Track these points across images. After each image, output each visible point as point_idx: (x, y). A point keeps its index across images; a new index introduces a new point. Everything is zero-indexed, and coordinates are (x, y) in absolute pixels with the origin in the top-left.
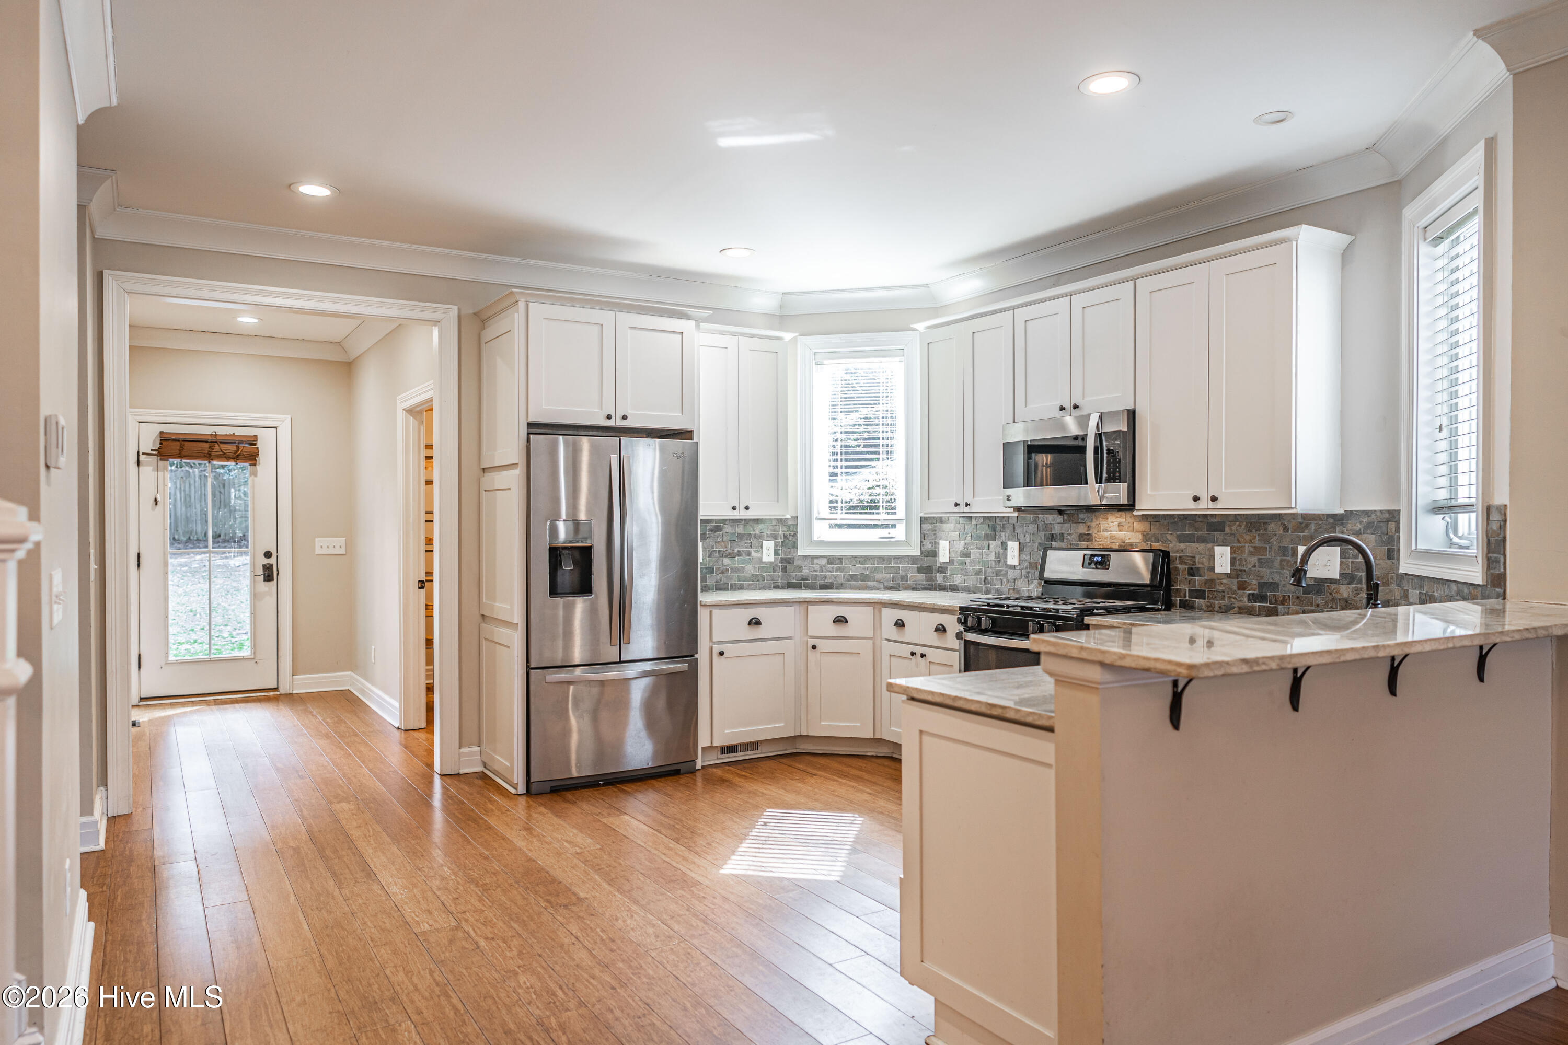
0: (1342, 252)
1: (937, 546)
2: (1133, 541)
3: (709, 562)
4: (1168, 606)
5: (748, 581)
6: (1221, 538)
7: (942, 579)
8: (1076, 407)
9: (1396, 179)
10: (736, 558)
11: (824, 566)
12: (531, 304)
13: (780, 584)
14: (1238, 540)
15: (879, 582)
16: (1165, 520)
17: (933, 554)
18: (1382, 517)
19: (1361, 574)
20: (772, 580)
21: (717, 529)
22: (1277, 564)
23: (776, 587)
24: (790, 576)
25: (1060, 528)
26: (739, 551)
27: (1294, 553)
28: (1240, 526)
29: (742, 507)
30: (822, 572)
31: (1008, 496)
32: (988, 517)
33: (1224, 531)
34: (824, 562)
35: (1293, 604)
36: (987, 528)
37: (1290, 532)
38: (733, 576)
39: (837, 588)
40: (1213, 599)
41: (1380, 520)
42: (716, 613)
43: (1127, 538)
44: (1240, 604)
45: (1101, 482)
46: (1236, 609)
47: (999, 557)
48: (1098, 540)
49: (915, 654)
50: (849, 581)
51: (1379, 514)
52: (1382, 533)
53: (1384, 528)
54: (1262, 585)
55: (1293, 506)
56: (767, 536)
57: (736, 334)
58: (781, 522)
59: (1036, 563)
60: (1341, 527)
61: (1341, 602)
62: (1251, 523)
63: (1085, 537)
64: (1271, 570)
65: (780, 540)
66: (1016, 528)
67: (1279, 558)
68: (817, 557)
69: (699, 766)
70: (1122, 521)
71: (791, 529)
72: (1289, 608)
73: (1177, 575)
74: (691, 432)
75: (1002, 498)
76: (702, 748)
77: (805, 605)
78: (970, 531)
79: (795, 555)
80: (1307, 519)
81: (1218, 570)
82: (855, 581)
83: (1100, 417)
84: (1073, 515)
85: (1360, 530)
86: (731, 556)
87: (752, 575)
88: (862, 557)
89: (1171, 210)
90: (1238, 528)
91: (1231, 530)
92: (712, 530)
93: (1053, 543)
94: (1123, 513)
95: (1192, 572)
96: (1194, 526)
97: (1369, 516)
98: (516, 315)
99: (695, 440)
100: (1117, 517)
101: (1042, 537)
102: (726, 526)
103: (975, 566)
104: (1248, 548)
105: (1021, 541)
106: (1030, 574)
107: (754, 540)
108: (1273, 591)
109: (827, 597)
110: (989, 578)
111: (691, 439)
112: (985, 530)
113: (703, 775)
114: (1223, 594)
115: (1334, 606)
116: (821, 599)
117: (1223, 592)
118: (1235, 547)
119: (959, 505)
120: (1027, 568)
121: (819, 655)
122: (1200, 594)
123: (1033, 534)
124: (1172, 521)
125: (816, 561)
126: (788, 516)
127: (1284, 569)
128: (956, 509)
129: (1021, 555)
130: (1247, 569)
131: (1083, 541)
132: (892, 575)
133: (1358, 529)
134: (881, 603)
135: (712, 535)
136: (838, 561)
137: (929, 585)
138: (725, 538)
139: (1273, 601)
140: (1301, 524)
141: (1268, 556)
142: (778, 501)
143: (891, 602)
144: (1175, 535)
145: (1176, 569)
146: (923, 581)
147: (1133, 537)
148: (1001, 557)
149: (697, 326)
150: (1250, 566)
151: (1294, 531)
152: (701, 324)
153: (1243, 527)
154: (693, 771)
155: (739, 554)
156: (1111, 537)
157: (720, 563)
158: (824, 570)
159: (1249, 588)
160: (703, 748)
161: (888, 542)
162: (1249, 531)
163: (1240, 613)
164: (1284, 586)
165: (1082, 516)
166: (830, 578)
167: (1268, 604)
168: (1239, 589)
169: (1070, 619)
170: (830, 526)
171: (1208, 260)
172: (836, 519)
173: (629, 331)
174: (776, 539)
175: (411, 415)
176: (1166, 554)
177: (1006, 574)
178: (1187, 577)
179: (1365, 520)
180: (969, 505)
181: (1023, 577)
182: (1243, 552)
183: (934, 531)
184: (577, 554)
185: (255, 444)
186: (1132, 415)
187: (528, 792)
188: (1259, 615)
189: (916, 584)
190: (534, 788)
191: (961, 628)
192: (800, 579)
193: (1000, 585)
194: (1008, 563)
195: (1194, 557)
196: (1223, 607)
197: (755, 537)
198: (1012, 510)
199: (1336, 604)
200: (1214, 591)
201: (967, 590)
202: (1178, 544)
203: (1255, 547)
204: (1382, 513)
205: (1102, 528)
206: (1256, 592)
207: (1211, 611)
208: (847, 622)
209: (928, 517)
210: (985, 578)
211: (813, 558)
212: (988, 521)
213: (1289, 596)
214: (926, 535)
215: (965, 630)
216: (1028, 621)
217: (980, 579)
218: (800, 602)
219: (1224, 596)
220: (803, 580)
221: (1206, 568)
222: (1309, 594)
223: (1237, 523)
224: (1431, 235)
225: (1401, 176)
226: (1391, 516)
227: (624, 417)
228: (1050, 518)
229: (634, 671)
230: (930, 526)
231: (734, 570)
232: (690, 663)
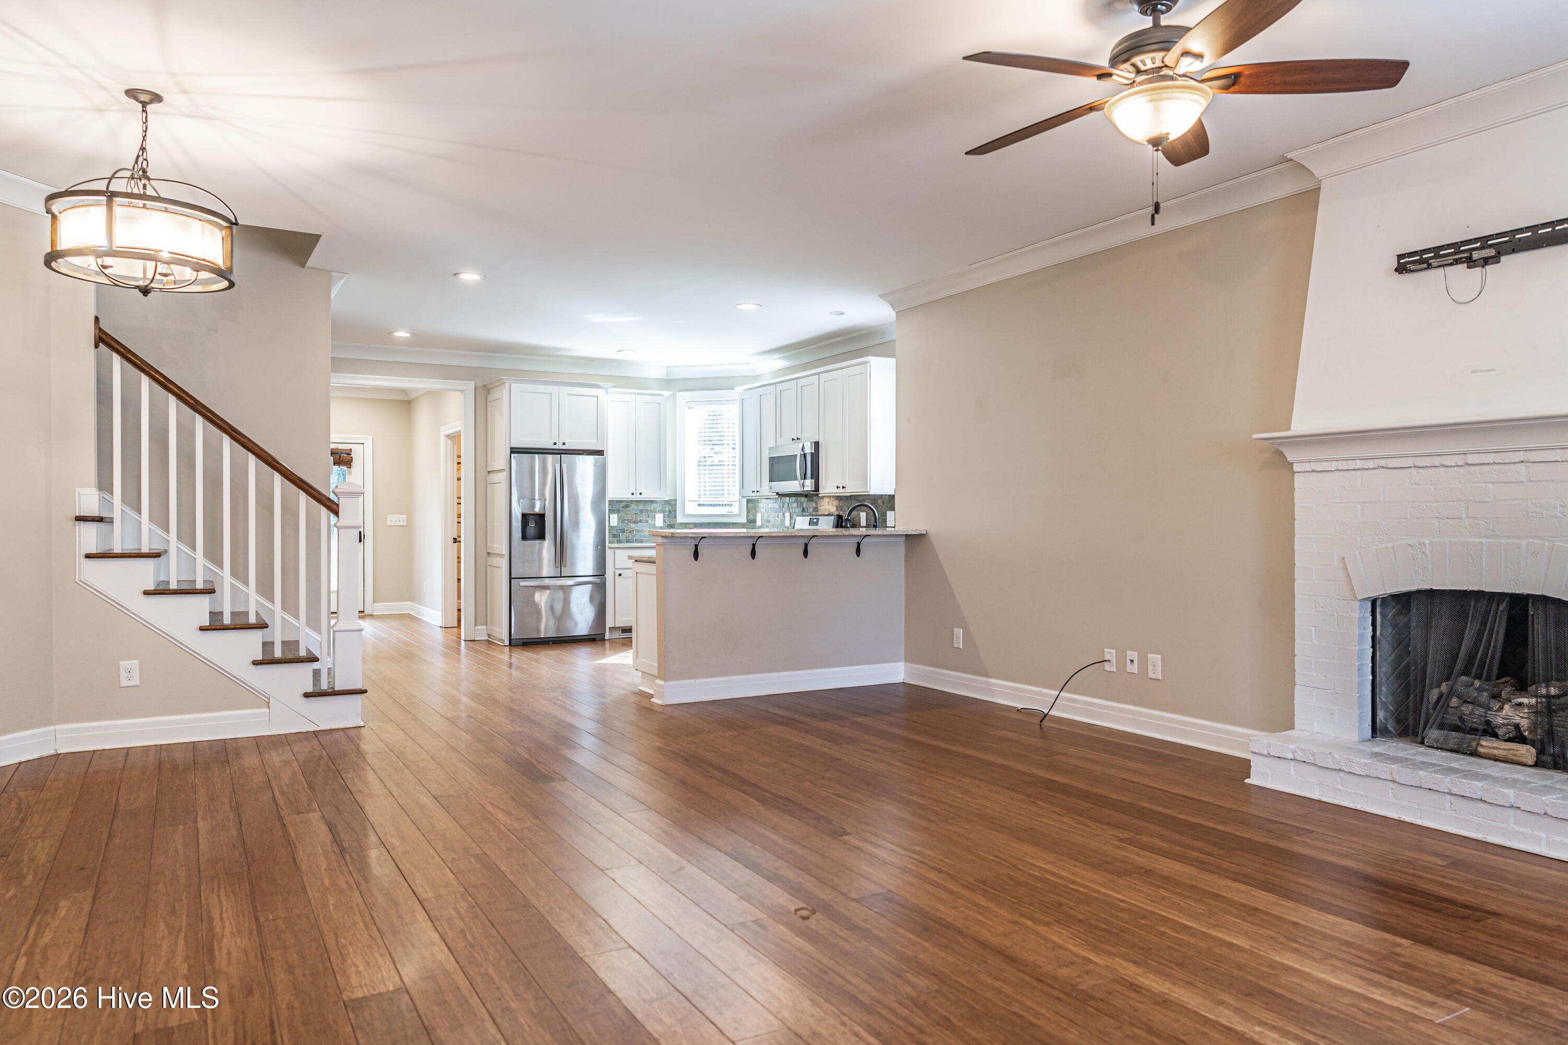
1: (756, 516)
3: (620, 525)
5: (647, 537)
8: (798, 439)
10: (639, 523)
12: (512, 384)
16: (835, 498)
21: (627, 506)
25: (806, 504)
26: (641, 520)
29: (638, 493)
31: (772, 486)
38: (637, 534)
42: (618, 552)
45: (803, 479)
55: (868, 490)
56: (658, 510)
57: (635, 394)
58: (667, 501)
63: (816, 509)
65: (666, 512)
66: (789, 505)
68: (689, 523)
69: (607, 637)
71: (673, 506)
74: (603, 450)
75: (769, 488)
79: (675, 522)
86: (636, 522)
92: (622, 506)
98: (504, 391)
99: (605, 455)
102: (629, 503)
107: (651, 514)
111: (603, 455)
113: (610, 642)
123: (796, 508)
124: (839, 499)
125: (688, 525)
126: (669, 498)
128: (754, 494)
135: (622, 509)
138: (632, 512)
142: (662, 489)
144: (840, 505)
147: (833, 508)
149: (607, 392)
152: (610, 389)
154: (603, 640)
155: (641, 522)
157: (629, 526)
160: (610, 627)
161: (729, 515)
170: (699, 505)
171: (842, 368)
172: (700, 501)
174: (664, 511)
175: (449, 439)
176: (840, 517)
180: (759, 491)
183: (754, 508)
184: (537, 517)
185: (350, 454)
186: (816, 443)
187: (510, 644)
190: (513, 642)
197: (651, 511)
198: (775, 494)
205: (822, 504)
209: (751, 499)
211: (687, 523)
214: (749, 509)
227: (564, 444)
228: (803, 499)
229: (570, 582)
230: (752, 505)
231: (638, 531)
232: (602, 579)
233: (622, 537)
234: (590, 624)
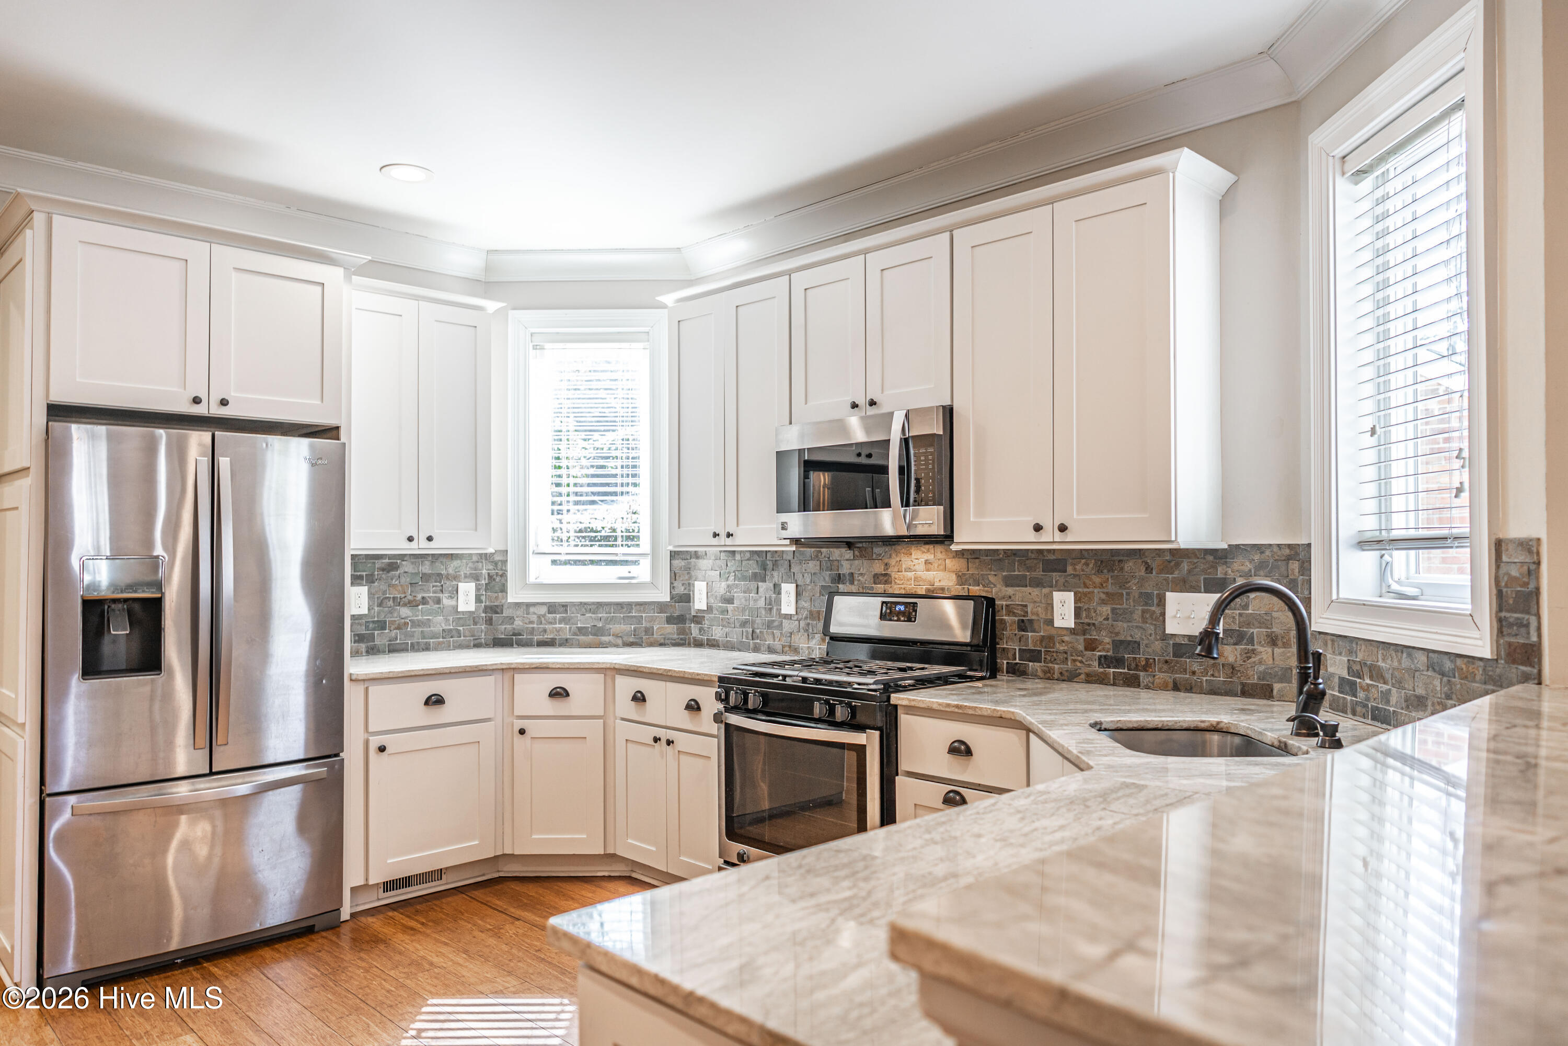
0: (1221, 198)
1: (692, 588)
2: (944, 584)
3: (379, 613)
4: (994, 673)
5: (438, 638)
6: (1062, 580)
7: (698, 632)
8: (872, 403)
9: (1293, 99)
10: (420, 607)
11: (544, 616)
13: (483, 640)
14: (1084, 583)
15: (617, 636)
16: (987, 556)
17: (686, 598)
18: (1279, 553)
19: (1252, 630)
20: (472, 636)
21: (395, 569)
22: (1137, 615)
23: (477, 646)
24: (497, 630)
25: (849, 566)
26: (423, 598)
27: (1160, 601)
28: (1087, 564)
29: (423, 538)
30: (541, 623)
31: (783, 524)
32: (756, 551)
33: (1065, 571)
34: (543, 610)
35: (1160, 671)
36: (755, 566)
37: (1154, 573)
38: (414, 632)
39: (561, 645)
40: (1052, 662)
41: (1277, 558)
42: (374, 689)
43: (937, 580)
44: (1087, 670)
45: (907, 505)
46: (1083, 676)
47: (770, 604)
48: (898, 582)
49: (660, 739)
50: (577, 635)
51: (1275, 549)
52: (1280, 575)
53: (1283, 569)
54: (1117, 644)
55: (1173, 539)
56: (465, 577)
57: (417, 298)
58: (485, 557)
59: (819, 612)
60: (1225, 567)
61: (1226, 668)
62: (1102, 562)
63: (881, 578)
64: (1130, 624)
65: (483, 582)
66: (792, 565)
67: (1140, 608)
68: (534, 604)
69: (345, 914)
70: (930, 557)
71: (499, 567)
72: (1154, 676)
73: (1003, 630)
74: (337, 428)
75: (775, 526)
76: (352, 888)
77: (510, 674)
78: (733, 569)
79: (503, 601)
80: (1179, 555)
81: (1058, 623)
82: (584, 635)
83: (907, 416)
84: (866, 549)
85: (1250, 570)
86: (413, 604)
87: (443, 630)
88: (593, 603)
89: (994, 144)
90: (1084, 567)
91: (1075, 569)
92: (383, 570)
93: (841, 586)
94: (931, 546)
95: (1023, 625)
96: (1025, 565)
97: (1262, 553)
98: (30, 233)
99: (343, 438)
100: (924, 552)
101: (825, 578)
102: (403, 563)
103: (739, 615)
104: (1098, 594)
105: (799, 583)
106: (810, 627)
107: (445, 582)
108: (1133, 653)
109: (541, 661)
110: (758, 631)
111: (338, 438)
112: (753, 568)
113: (353, 930)
114: (1065, 656)
115: (1216, 674)
116: (532, 664)
117: (1066, 653)
118: (1080, 592)
119: (718, 535)
120: (806, 618)
121: (528, 742)
122: (1034, 656)
123: (814, 574)
124: (998, 558)
125: (532, 610)
126: (491, 550)
127: (1147, 623)
128: (715, 541)
129: (799, 602)
130: (1096, 623)
131: (880, 583)
132: (633, 627)
133: (1247, 569)
134: (614, 669)
135: (383, 576)
136: (562, 609)
137: (681, 639)
138: (403, 580)
139: (1133, 665)
140: (1170, 562)
141: (1125, 606)
142: (476, 530)
143: (627, 668)
144: (1000, 576)
145: (1003, 622)
146: (673, 634)
147: (945, 579)
148: (773, 603)
149: (348, 277)
150: (1100, 619)
151: (1161, 571)
152: (353, 277)
153: (1091, 566)
154: (335, 926)
155: (424, 601)
156: (916, 579)
157: (395, 615)
158: (543, 622)
159: (1100, 648)
160: (353, 890)
161: (628, 585)
162: (1099, 571)
163: (1088, 682)
164: (1147, 646)
165: (877, 550)
166: (552, 632)
167: (1126, 671)
168: (1086, 649)
169: (872, 698)
170: (554, 562)
171: (1051, 201)
172: (560, 554)
173: (234, 274)
174: (478, 580)
176: (991, 602)
177: (780, 626)
178: (1016, 632)
179: (1257, 557)
180: (732, 535)
181: (802, 630)
182: (1090, 600)
183: (688, 569)
184: (134, 609)
186: (948, 413)
188: (1114, 684)
189: (665, 639)
191: (721, 706)
192: (511, 633)
193: (772, 639)
194: (783, 612)
195: (1026, 606)
196: (1066, 674)
197: (448, 578)
198: (788, 542)
199: (1219, 671)
200: (1053, 652)
201: (730, 647)
202: (1004, 588)
203: (1107, 594)
204: (1280, 549)
205: (904, 566)
206: (1109, 654)
207: (1049, 679)
208: (568, 695)
209: (681, 551)
210: (753, 631)
211: (529, 605)
212: (756, 557)
213: (1154, 659)
214: (678, 575)
215: (727, 710)
216: (812, 701)
217: (747, 632)
218: (503, 669)
219: (1066, 659)
220: (514, 634)
221: (1042, 621)
222: (1182, 657)
223: (1083, 561)
224: (1352, 167)
225: (1299, 96)
226: (1293, 552)
227: (224, 402)
228: (836, 553)
229: (241, 787)
230: (683, 563)
231: (416, 624)
232: (331, 767)
233: (380, 639)
234: (298, 892)
